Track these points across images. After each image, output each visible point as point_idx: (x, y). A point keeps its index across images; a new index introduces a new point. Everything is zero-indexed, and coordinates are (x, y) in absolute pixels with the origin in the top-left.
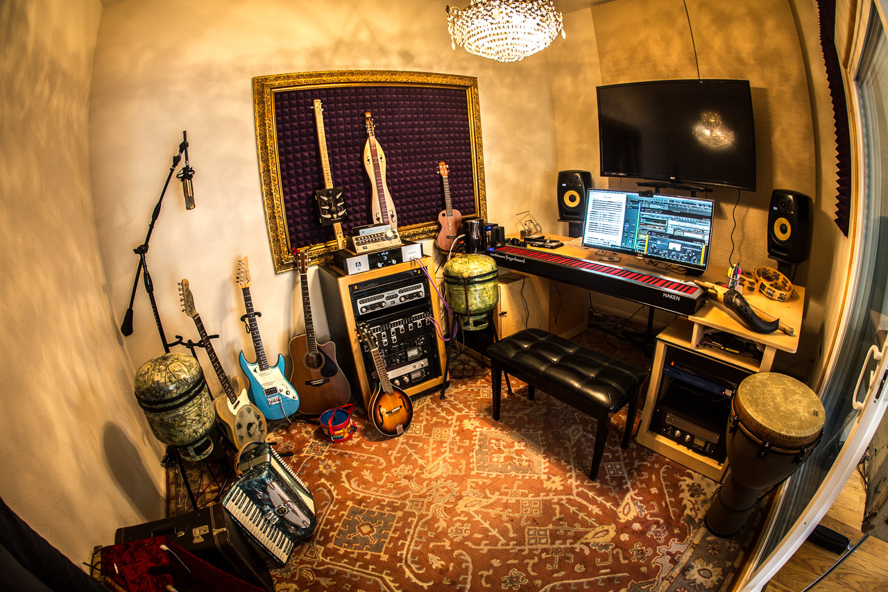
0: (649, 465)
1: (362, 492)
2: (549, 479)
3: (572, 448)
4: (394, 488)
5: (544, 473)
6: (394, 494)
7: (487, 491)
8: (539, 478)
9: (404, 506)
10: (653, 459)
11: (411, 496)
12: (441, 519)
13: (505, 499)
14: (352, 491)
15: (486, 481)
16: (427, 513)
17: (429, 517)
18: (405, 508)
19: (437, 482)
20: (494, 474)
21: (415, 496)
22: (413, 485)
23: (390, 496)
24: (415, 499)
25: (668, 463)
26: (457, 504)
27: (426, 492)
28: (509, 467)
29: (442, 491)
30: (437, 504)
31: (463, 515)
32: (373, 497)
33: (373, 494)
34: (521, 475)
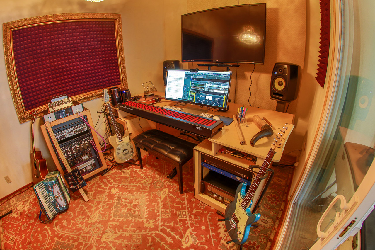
0: (201, 212)
1: (61, 232)
2: (148, 221)
3: (161, 203)
4: (75, 229)
5: (145, 218)
6: (75, 232)
7: (117, 229)
8: (142, 221)
9: (78, 239)
10: (204, 208)
11: (82, 233)
12: (94, 246)
13: (124, 233)
14: (58, 232)
15: (117, 223)
16: (88, 243)
17: (89, 245)
18: (79, 240)
19: (94, 225)
20: (121, 219)
21: (84, 233)
22: (84, 227)
23: (73, 234)
24: (84, 235)
25: (212, 211)
26: (102, 237)
27: (88, 231)
28: (129, 215)
29: (96, 230)
30: (93, 237)
31: (104, 244)
32: (66, 234)
33: (66, 233)
34: (134, 219)
